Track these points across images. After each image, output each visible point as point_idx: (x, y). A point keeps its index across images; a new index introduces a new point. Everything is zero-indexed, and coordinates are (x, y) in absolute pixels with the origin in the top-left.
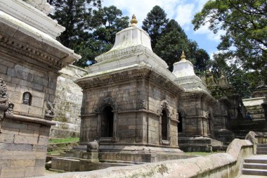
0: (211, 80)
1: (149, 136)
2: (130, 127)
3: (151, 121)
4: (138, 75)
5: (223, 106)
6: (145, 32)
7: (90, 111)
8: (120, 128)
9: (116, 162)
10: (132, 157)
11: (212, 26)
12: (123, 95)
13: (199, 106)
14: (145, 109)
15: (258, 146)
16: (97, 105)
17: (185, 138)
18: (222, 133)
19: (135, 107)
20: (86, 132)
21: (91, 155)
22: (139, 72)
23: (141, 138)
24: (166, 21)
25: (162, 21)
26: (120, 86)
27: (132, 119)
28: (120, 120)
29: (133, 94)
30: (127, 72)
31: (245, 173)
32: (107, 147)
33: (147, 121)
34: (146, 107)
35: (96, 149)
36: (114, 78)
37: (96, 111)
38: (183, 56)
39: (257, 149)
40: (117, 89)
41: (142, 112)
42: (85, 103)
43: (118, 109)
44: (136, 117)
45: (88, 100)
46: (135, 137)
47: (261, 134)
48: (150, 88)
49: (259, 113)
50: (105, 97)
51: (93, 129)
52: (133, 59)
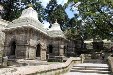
0: (70, 32)
1: (29, 55)
2: (22, 51)
3: (31, 49)
4: (26, 29)
5: (73, 43)
6: (35, 11)
7: (7, 44)
8: (18, 51)
9: (13, 66)
10: (19, 64)
11: (71, 9)
12: (20, 38)
13: (60, 43)
14: (28, 44)
15: (84, 60)
16: (10, 41)
17: (53, 56)
18: (72, 54)
19: (24, 43)
20: (5, 52)
21: (3, 62)
22: (27, 28)
23: (25, 56)
24: (57, 5)
25: (55, 5)
26: (19, 34)
27: (23, 48)
28: (18, 48)
29: (24, 37)
30: (22, 28)
31: (71, 71)
32: (12, 59)
33: (29, 49)
34: (29, 43)
35: (6, 60)
36: (17, 30)
37: (9, 44)
38: (56, 21)
39: (84, 61)
40: (18, 35)
41: (26, 45)
42: (6, 40)
43: (17, 43)
44: (24, 47)
45: (7, 39)
46: (23, 55)
47: (87, 55)
48: (31, 35)
49: (92, 46)
50: (13, 38)
51: (8, 51)
52: (26, 23)
